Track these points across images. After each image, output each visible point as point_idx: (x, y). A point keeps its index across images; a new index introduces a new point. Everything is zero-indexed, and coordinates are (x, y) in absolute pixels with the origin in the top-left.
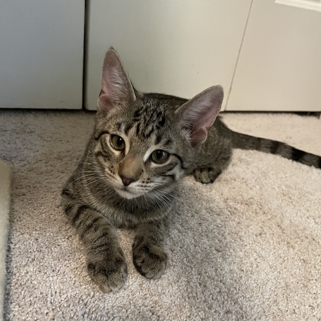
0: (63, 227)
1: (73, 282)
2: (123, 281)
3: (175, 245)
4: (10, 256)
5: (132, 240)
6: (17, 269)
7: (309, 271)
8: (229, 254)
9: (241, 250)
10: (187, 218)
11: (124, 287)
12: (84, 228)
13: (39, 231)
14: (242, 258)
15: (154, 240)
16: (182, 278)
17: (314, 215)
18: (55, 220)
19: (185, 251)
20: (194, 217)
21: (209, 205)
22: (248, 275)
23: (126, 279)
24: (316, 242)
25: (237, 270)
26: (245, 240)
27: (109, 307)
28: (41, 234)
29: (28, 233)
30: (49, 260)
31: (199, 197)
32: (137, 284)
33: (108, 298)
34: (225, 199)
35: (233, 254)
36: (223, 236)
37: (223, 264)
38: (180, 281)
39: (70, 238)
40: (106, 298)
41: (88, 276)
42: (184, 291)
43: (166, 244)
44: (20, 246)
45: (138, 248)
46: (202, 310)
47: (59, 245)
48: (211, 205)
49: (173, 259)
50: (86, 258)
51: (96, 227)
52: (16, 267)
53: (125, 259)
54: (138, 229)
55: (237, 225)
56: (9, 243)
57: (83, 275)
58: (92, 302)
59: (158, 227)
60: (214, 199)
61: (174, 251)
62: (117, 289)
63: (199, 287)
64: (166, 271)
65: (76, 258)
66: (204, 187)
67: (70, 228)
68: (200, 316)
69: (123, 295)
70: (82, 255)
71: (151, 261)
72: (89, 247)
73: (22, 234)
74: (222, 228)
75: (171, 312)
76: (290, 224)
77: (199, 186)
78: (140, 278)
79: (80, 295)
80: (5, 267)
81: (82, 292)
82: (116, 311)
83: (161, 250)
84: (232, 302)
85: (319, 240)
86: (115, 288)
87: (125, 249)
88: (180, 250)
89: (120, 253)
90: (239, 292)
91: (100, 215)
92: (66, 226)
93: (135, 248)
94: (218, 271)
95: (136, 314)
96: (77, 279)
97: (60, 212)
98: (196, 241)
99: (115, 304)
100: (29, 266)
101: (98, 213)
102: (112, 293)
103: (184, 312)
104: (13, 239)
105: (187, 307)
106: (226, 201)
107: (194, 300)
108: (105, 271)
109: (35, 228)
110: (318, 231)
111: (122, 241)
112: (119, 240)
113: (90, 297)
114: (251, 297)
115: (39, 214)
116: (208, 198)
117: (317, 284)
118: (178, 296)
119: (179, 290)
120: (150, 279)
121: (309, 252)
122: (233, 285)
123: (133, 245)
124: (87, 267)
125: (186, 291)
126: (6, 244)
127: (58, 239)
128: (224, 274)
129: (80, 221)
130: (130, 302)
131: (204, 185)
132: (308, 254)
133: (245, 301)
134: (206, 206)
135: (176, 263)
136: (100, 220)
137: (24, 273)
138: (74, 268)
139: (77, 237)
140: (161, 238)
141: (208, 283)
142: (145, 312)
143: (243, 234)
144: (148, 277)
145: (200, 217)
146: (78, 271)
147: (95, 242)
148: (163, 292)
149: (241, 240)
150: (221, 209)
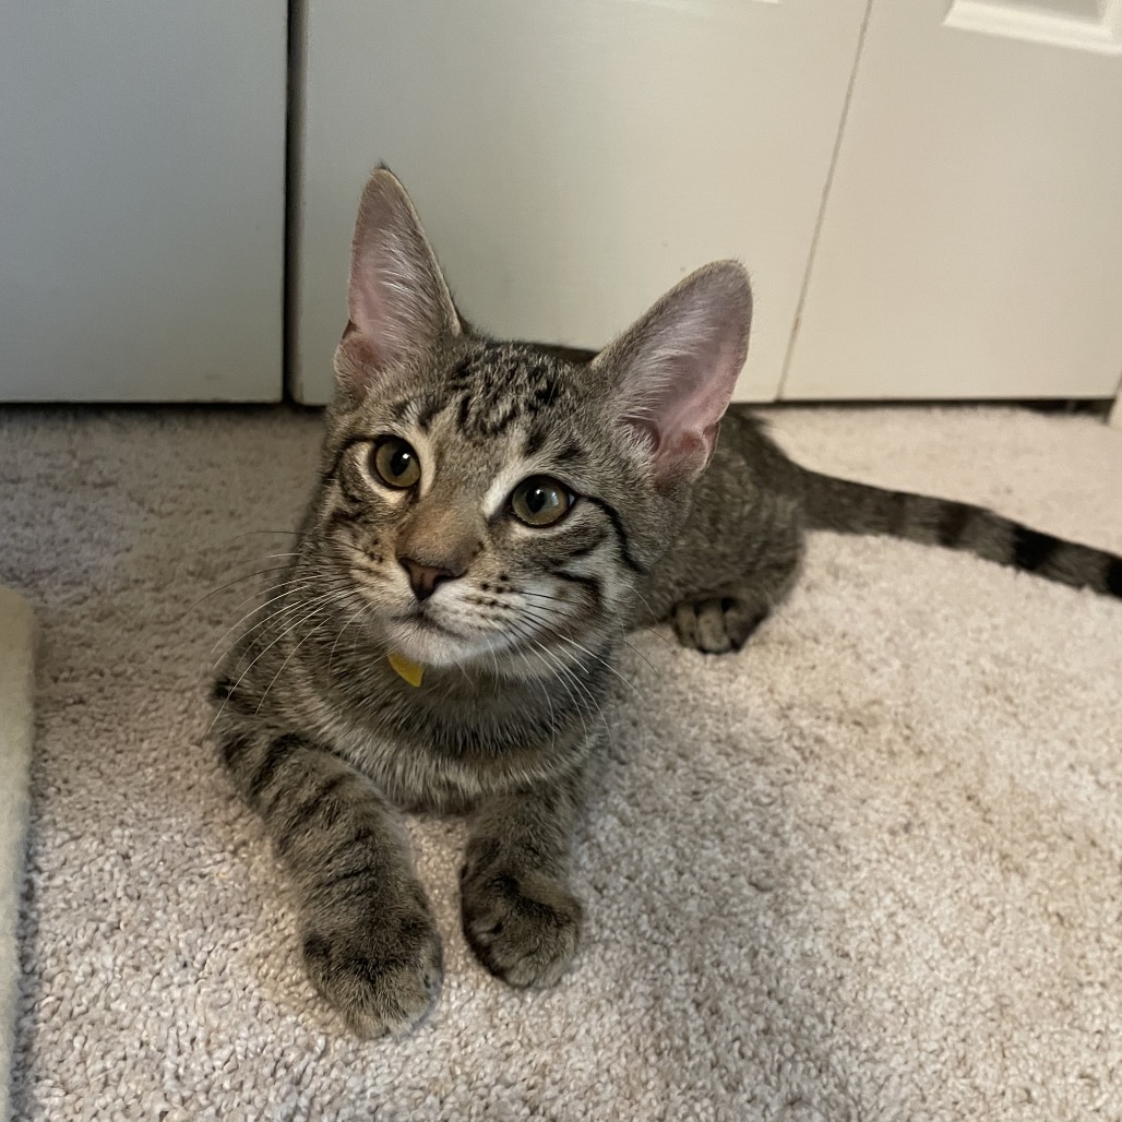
0: (216, 811)
1: (254, 1003)
2: (429, 996)
3: (609, 870)
4: (34, 915)
5: (460, 854)
6: (59, 961)
7: (1078, 952)
8: (798, 896)
9: (840, 885)
10: (651, 775)
11: (431, 1018)
12: (291, 814)
13: (133, 826)
14: (843, 911)
15: (536, 853)
16: (635, 984)
17: (1091, 757)
18: (190, 788)
19: (644, 888)
20: (675, 771)
21: (729, 727)
22: (866, 969)
23: (439, 993)
24: (1102, 852)
25: (826, 955)
26: (853, 847)
27: (380, 1090)
28: (142, 837)
29: (94, 834)
30: (170, 930)
31: (692, 702)
32: (477, 1008)
33: (377, 1057)
34: (781, 708)
35: (810, 898)
36: (775, 834)
37: (778, 933)
38: (627, 994)
39: (243, 849)
40: (370, 1058)
41: (306, 983)
42: (643, 1028)
43: (578, 867)
44: (69, 879)
45: (480, 881)
46: (706, 1096)
47: (202, 876)
48: (733, 730)
49: (604, 918)
50: (299, 919)
51: (332, 809)
52: (53, 954)
53: (433, 920)
54: (478, 815)
55: (824, 796)
56: (29, 871)
57: (287, 980)
58: (320, 1072)
59: (550, 806)
60: (742, 706)
61: (605, 892)
62: (406, 1026)
63: (696, 1015)
64: (577, 962)
65: (261, 919)
66: (708, 666)
67: (240, 815)
68: (698, 1116)
69: (429, 1047)
70: (283, 910)
71: (525, 924)
72: (309, 880)
73: (76, 838)
74: (772, 808)
75: (597, 1104)
76: (1009, 789)
77: (692, 661)
78: (487, 986)
79: (279, 1050)
80: (15, 954)
81: (285, 1037)
82: (404, 1102)
83: (560, 887)
84: (811, 1065)
85: (1114, 846)
86: (399, 1021)
87: (432, 887)
88: (626, 887)
89: (416, 898)
90: (836, 1029)
91: (347, 768)
92: (227, 808)
93: (471, 880)
94: (759, 958)
95: (474, 1111)
96: (266, 992)
97: (205, 761)
98: (683, 855)
99: (401, 1078)
100: (99, 950)
101: (339, 761)
102: (390, 1039)
103: (644, 1102)
104: (42, 855)
105: (651, 1084)
106: (787, 712)
107: (679, 1059)
108: (363, 961)
109: (119, 817)
110: (1107, 813)
111: (425, 858)
112: (413, 854)
113: (314, 1057)
114: (877, 1048)
115: (134, 769)
116: (723, 704)
117: (1106, 998)
118: (620, 1048)
119: (624, 1028)
120: (523, 988)
121: (1077, 887)
122: (813, 1006)
123: (463, 872)
124: (301, 951)
125: (648, 1030)
126: (19, 872)
127: (199, 855)
128: (780, 969)
129: (275, 789)
130: (452, 1073)
131: (710, 657)
132: (1076, 896)
133: (857, 1063)
134: (716, 731)
135: (613, 931)
136: (347, 785)
137: (80, 973)
138: (258, 956)
139: (268, 845)
140: (560, 844)
141: (727, 999)
142: (505, 1105)
143: (845, 827)
144: (517, 981)
145: (695, 771)
146: (272, 966)
147: (329, 861)
148: (569, 1032)
149: (838, 847)
150: (770, 741)
